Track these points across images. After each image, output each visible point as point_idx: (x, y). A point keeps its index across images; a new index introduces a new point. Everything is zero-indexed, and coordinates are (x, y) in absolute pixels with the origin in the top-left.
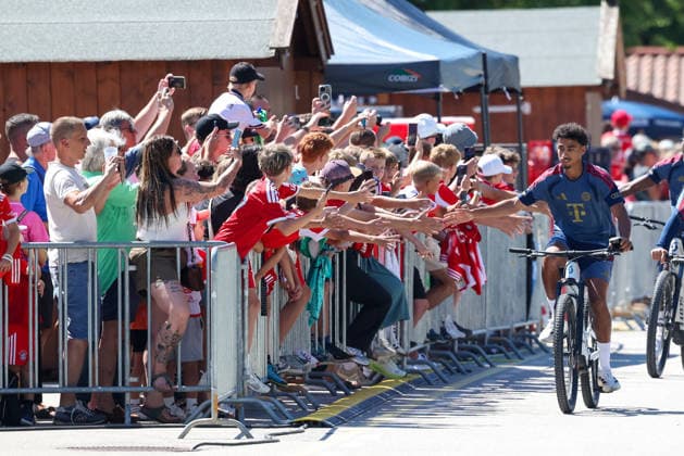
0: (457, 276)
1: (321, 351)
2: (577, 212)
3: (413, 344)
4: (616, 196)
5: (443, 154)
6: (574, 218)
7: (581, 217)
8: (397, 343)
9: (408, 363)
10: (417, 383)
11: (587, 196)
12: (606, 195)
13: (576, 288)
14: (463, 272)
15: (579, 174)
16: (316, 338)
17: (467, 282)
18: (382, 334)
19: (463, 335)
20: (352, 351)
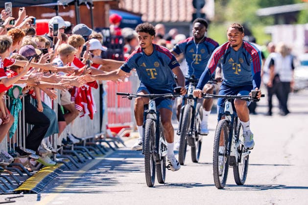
0: (80, 108)
1: (12, 152)
2: (152, 74)
3: (58, 147)
4: (174, 63)
5: (75, 40)
6: (151, 77)
7: (155, 76)
8: (51, 146)
9: (57, 157)
10: (63, 168)
11: (157, 64)
12: (168, 63)
13: (155, 115)
14: (83, 106)
15: (152, 52)
16: (10, 144)
17: (85, 113)
18: (43, 142)
19: (78, 141)
20: (28, 151)
